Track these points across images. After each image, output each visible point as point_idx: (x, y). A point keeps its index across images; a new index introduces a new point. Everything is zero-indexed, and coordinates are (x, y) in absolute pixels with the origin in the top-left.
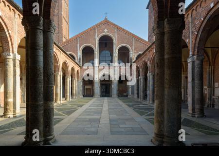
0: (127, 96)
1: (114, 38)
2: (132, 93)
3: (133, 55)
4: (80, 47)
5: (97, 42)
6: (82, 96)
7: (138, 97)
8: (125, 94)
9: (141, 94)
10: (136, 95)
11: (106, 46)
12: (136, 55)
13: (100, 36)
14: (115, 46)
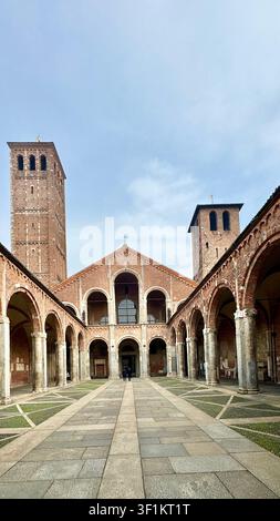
0: (165, 374)
1: (139, 277)
2: (175, 369)
3: (172, 305)
4: (83, 293)
5: (112, 284)
6: (89, 378)
7: (186, 374)
8: (161, 372)
9: (191, 369)
10: (181, 372)
11: (127, 293)
12: (177, 304)
13: (116, 274)
14: (141, 290)
